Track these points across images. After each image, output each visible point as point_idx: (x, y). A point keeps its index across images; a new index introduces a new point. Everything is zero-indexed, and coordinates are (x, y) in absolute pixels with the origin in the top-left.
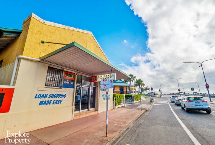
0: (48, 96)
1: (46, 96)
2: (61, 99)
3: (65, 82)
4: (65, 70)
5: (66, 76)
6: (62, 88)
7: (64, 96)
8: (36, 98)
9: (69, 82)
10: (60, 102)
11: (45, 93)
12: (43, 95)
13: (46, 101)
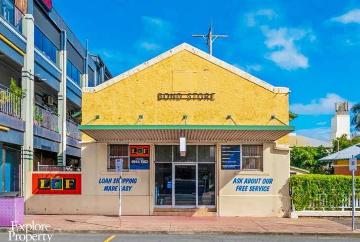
0: (113, 181)
1: (110, 181)
2: (130, 185)
3: (133, 162)
4: (130, 144)
5: (133, 152)
6: (130, 170)
7: (133, 181)
8: (100, 182)
9: (140, 160)
10: (129, 189)
11: (109, 178)
12: (107, 179)
13: (110, 187)
